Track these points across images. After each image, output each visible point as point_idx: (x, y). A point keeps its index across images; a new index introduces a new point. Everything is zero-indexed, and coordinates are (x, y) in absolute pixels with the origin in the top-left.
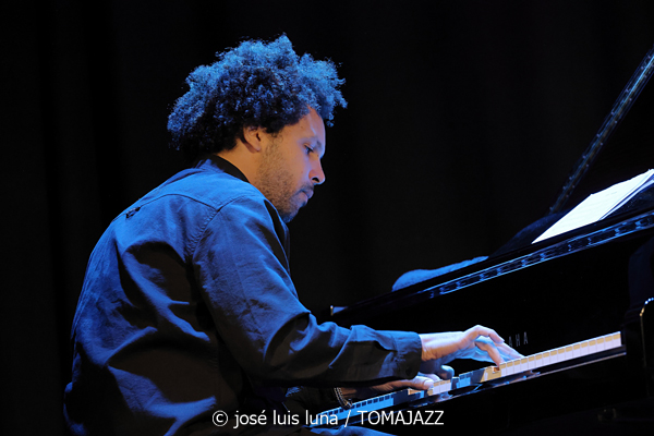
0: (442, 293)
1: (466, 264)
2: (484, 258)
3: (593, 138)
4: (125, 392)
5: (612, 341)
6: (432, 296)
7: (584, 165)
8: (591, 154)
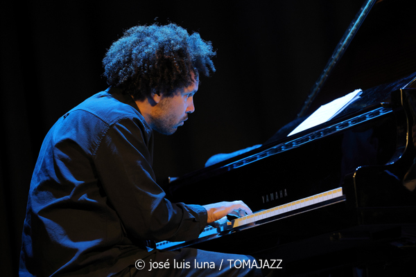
0: (235, 168)
1: (249, 149)
2: (259, 146)
3: (322, 72)
4: (50, 231)
5: (337, 193)
6: (229, 169)
7: (317, 89)
8: (321, 82)
